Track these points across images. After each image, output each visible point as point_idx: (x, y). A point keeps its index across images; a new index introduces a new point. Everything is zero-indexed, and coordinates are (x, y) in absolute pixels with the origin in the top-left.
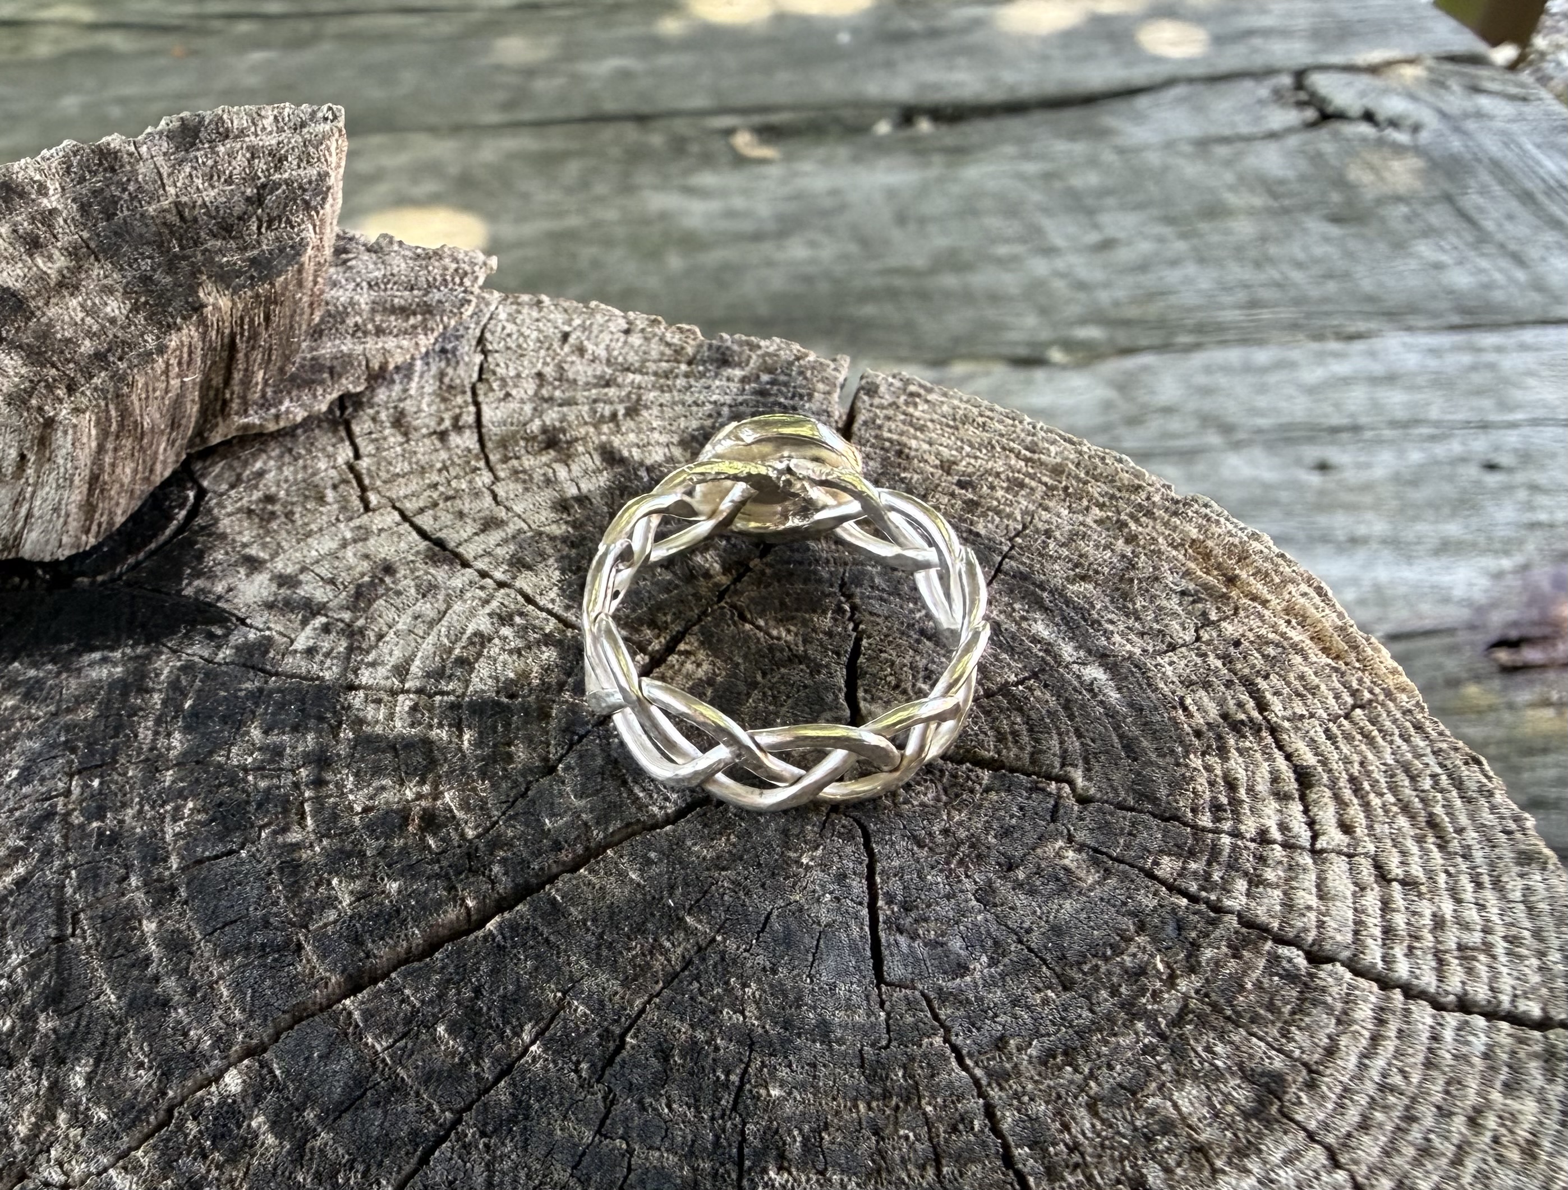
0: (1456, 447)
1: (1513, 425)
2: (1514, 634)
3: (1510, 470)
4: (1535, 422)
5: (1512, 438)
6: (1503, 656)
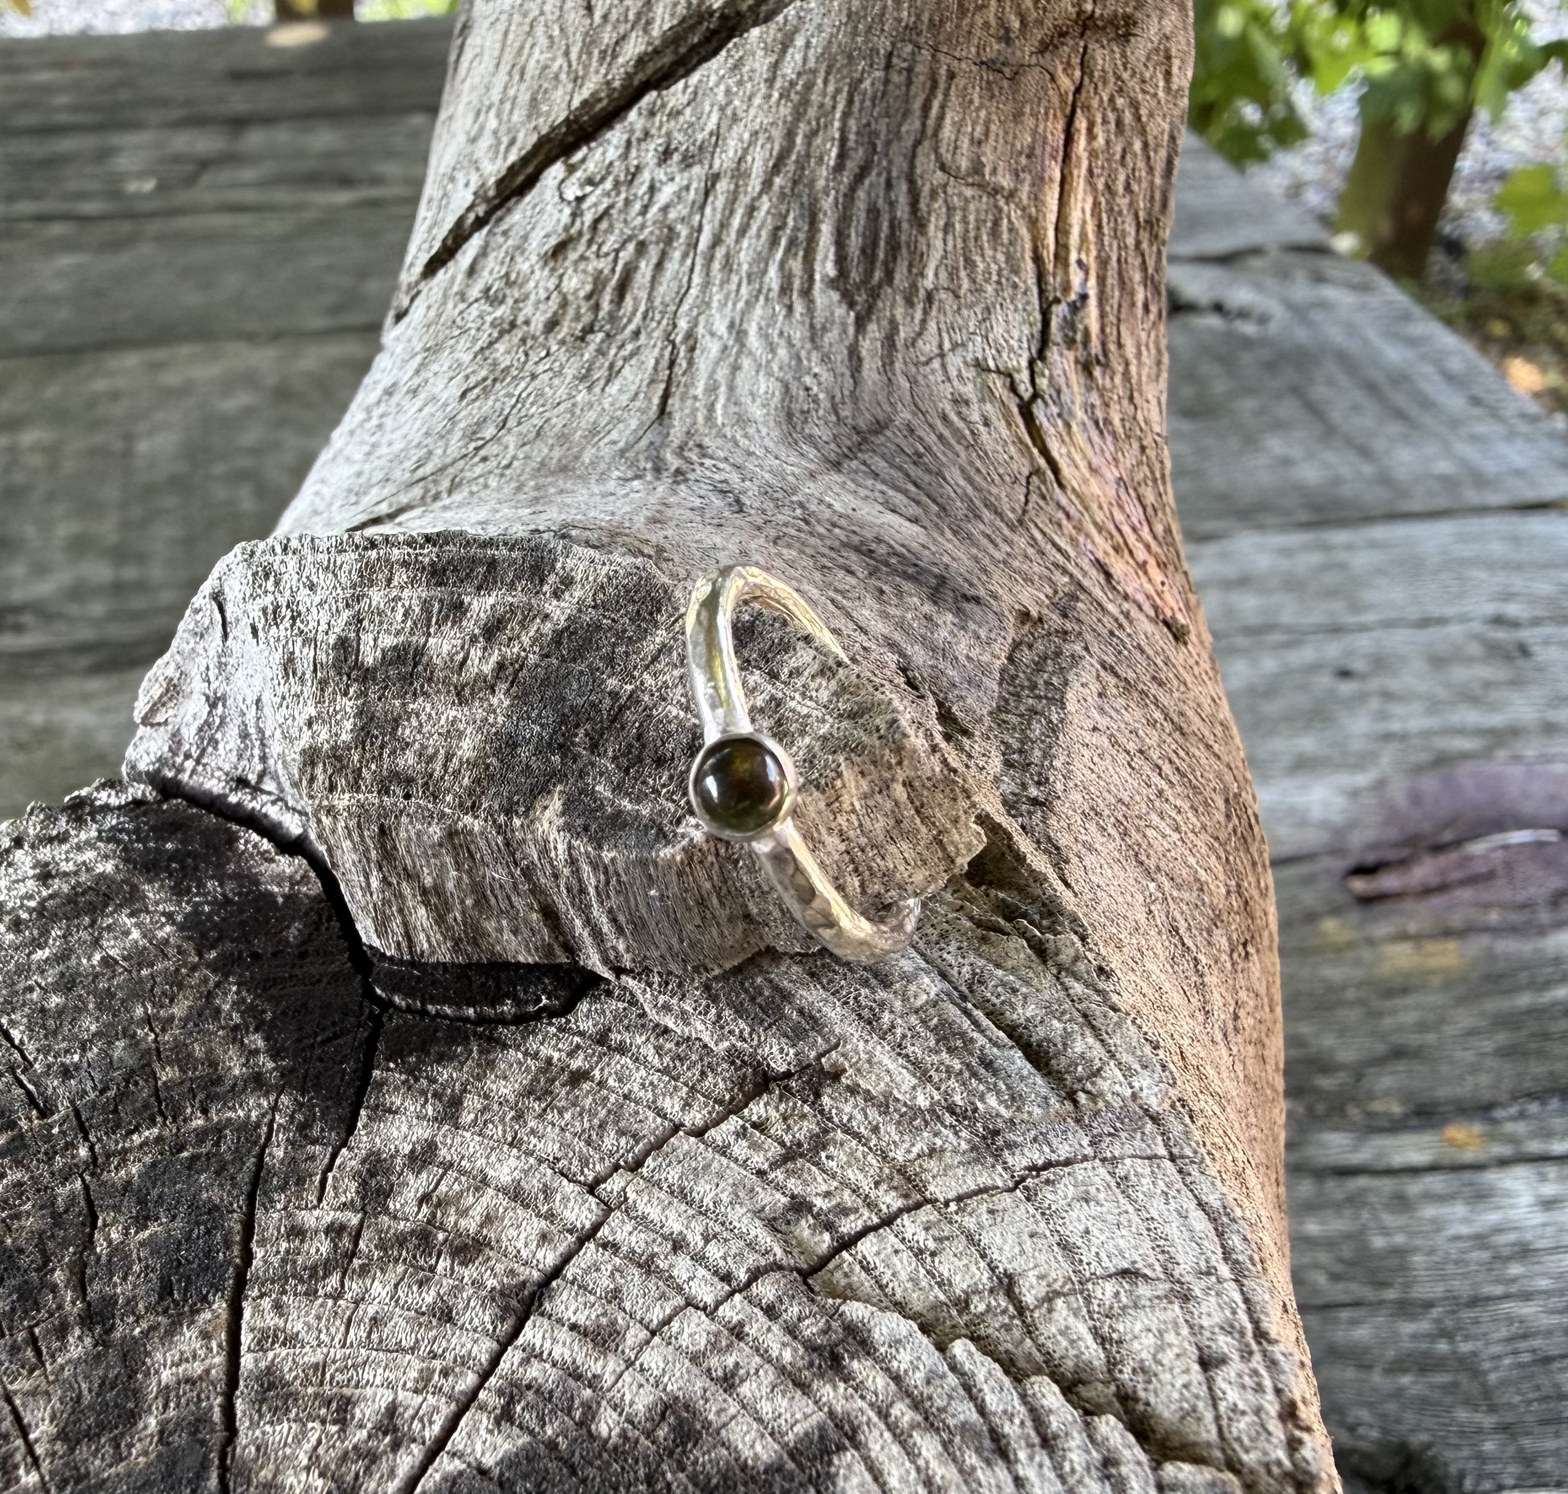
0: (1306, 654)
1: (1363, 628)
2: (1371, 858)
3: (1363, 677)
4: (1388, 624)
5: (1364, 643)
6: (1359, 885)
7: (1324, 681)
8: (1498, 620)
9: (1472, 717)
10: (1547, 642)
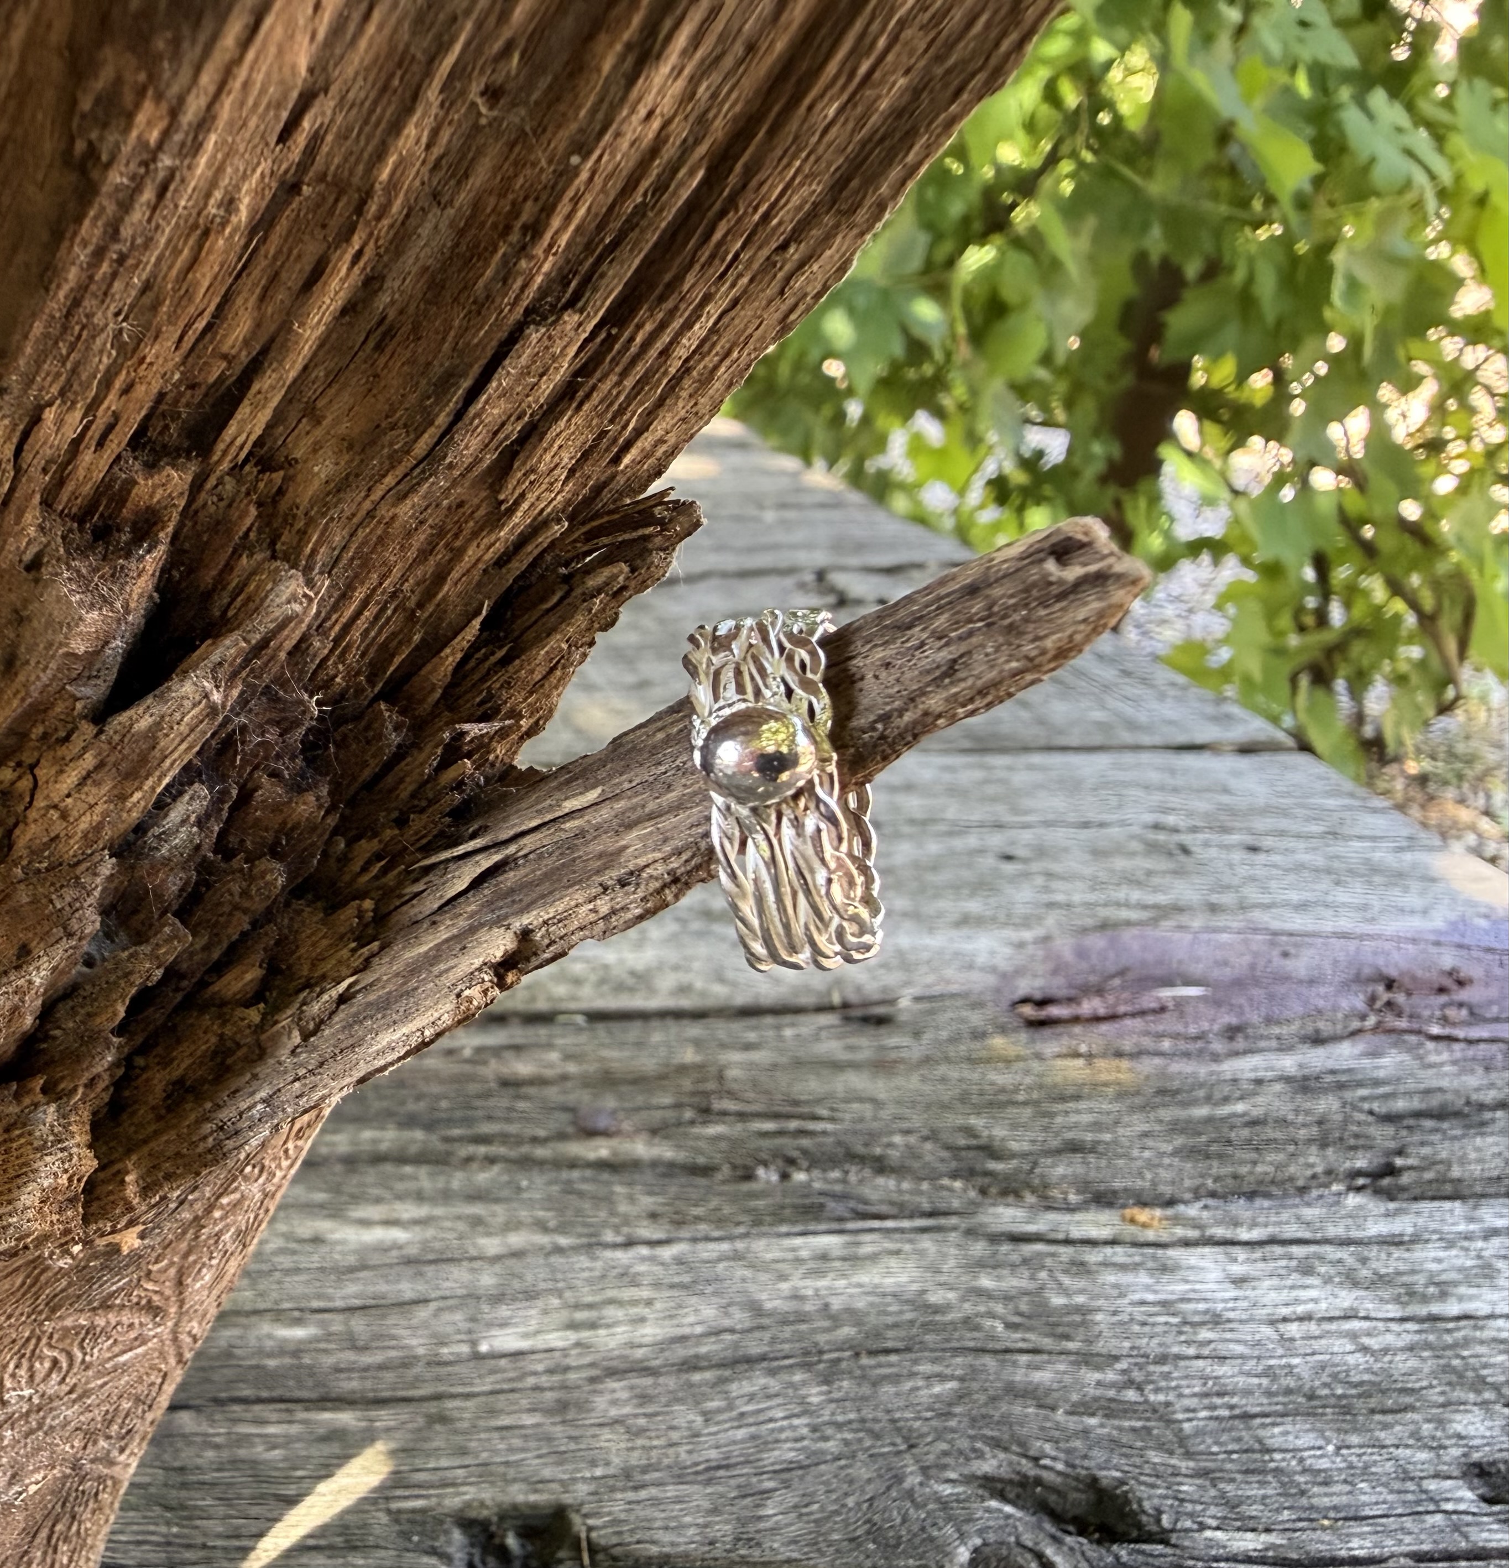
0: (972, 841)
1: (1024, 826)
3: (1025, 861)
4: (1048, 824)
5: (1027, 836)
6: (1028, 1010)
7: (989, 861)
8: (1157, 827)
9: (1136, 895)
10: (1206, 844)
